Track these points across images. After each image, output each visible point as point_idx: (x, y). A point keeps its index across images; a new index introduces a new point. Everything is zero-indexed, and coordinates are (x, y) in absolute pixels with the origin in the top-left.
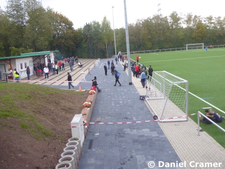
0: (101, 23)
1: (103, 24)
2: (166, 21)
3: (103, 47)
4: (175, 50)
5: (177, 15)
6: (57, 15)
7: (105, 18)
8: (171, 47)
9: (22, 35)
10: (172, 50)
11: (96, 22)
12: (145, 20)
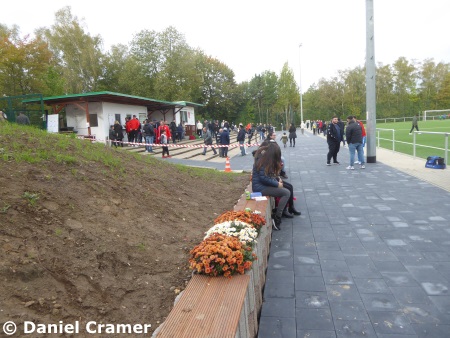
0: (278, 74)
1: (282, 74)
2: (388, 74)
3: (281, 112)
4: (402, 121)
5: (407, 62)
6: (209, 60)
7: (286, 64)
8: (394, 116)
9: (152, 86)
10: (397, 121)
11: (271, 72)
12: (351, 72)
